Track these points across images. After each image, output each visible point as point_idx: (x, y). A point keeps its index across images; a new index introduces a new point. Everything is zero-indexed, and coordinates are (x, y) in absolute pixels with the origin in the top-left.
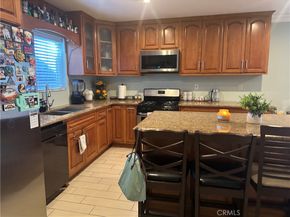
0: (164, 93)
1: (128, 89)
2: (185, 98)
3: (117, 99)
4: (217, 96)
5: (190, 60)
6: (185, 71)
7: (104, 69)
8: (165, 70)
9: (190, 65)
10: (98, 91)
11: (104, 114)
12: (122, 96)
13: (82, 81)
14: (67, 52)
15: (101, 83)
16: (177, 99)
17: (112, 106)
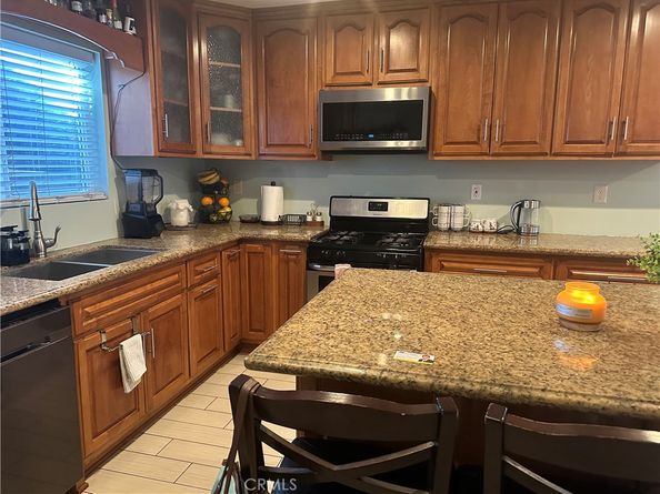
0: (384, 207)
1: (287, 195)
2: (443, 223)
3: (257, 221)
4: (535, 220)
5: (460, 117)
6: (445, 149)
7: (220, 141)
8: (391, 144)
9: (461, 130)
10: (207, 201)
11: (214, 265)
12: (271, 215)
13: (152, 173)
14: (108, 89)
15: (213, 178)
16: (423, 227)
17: (240, 241)
